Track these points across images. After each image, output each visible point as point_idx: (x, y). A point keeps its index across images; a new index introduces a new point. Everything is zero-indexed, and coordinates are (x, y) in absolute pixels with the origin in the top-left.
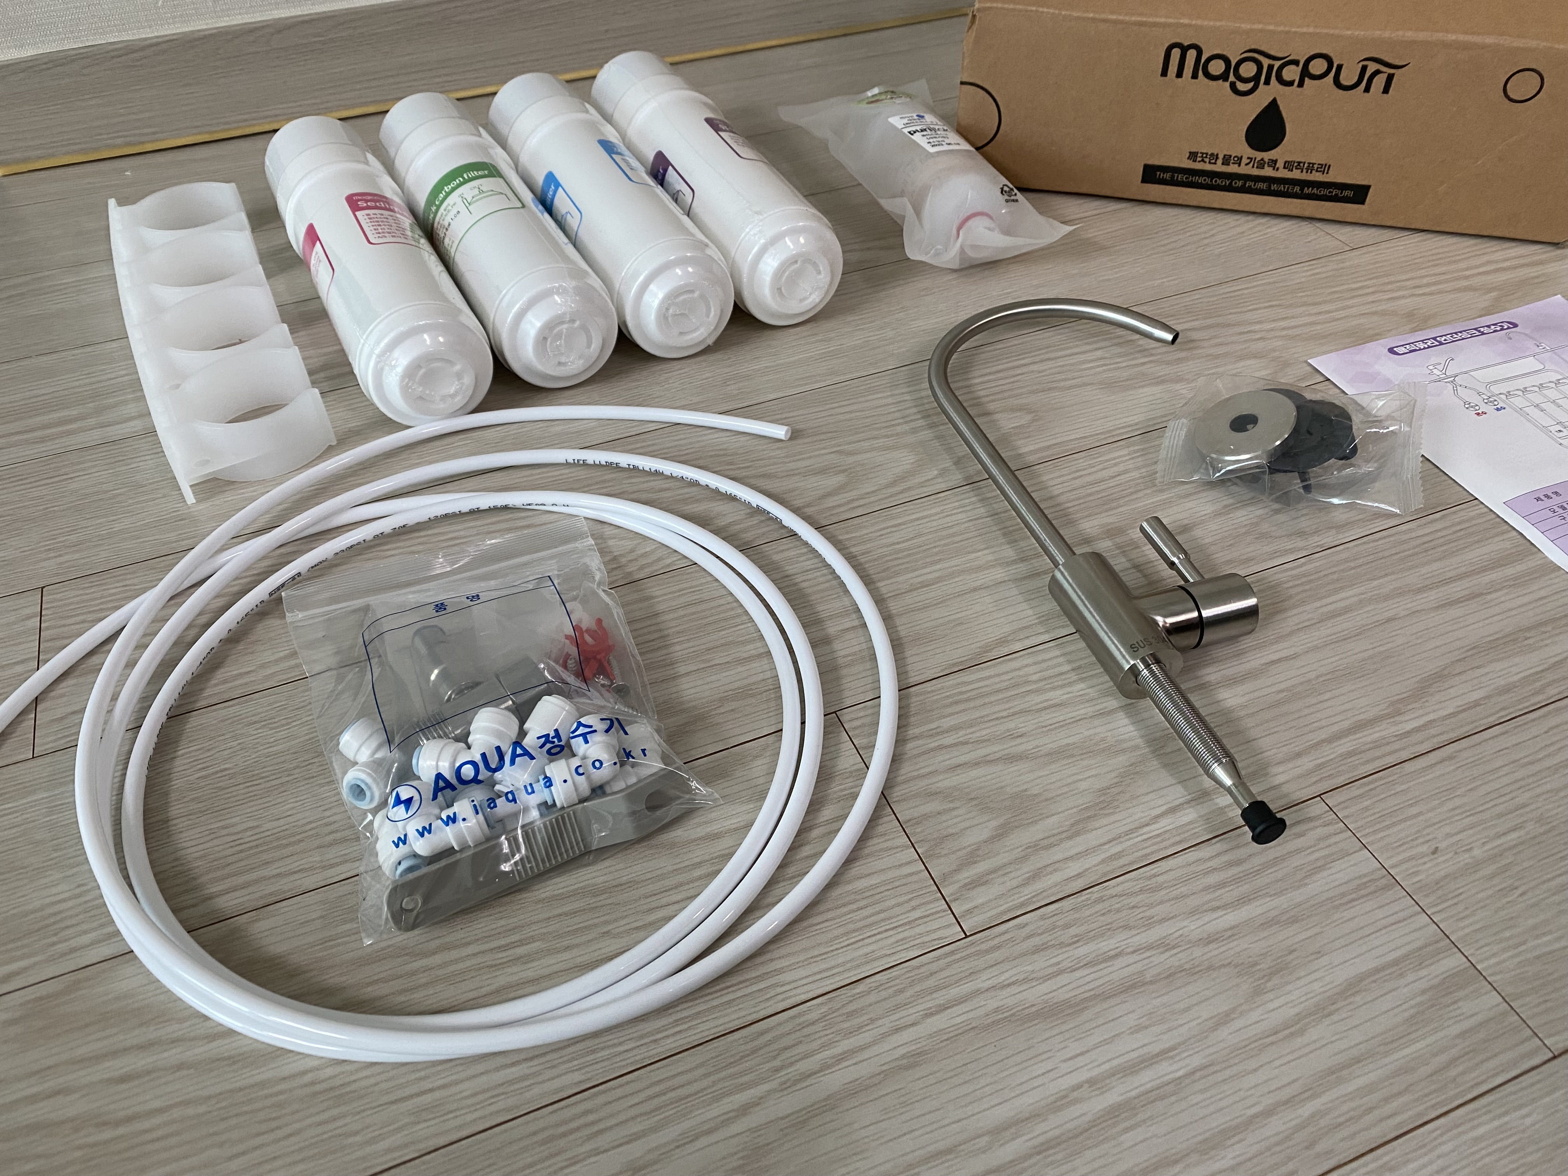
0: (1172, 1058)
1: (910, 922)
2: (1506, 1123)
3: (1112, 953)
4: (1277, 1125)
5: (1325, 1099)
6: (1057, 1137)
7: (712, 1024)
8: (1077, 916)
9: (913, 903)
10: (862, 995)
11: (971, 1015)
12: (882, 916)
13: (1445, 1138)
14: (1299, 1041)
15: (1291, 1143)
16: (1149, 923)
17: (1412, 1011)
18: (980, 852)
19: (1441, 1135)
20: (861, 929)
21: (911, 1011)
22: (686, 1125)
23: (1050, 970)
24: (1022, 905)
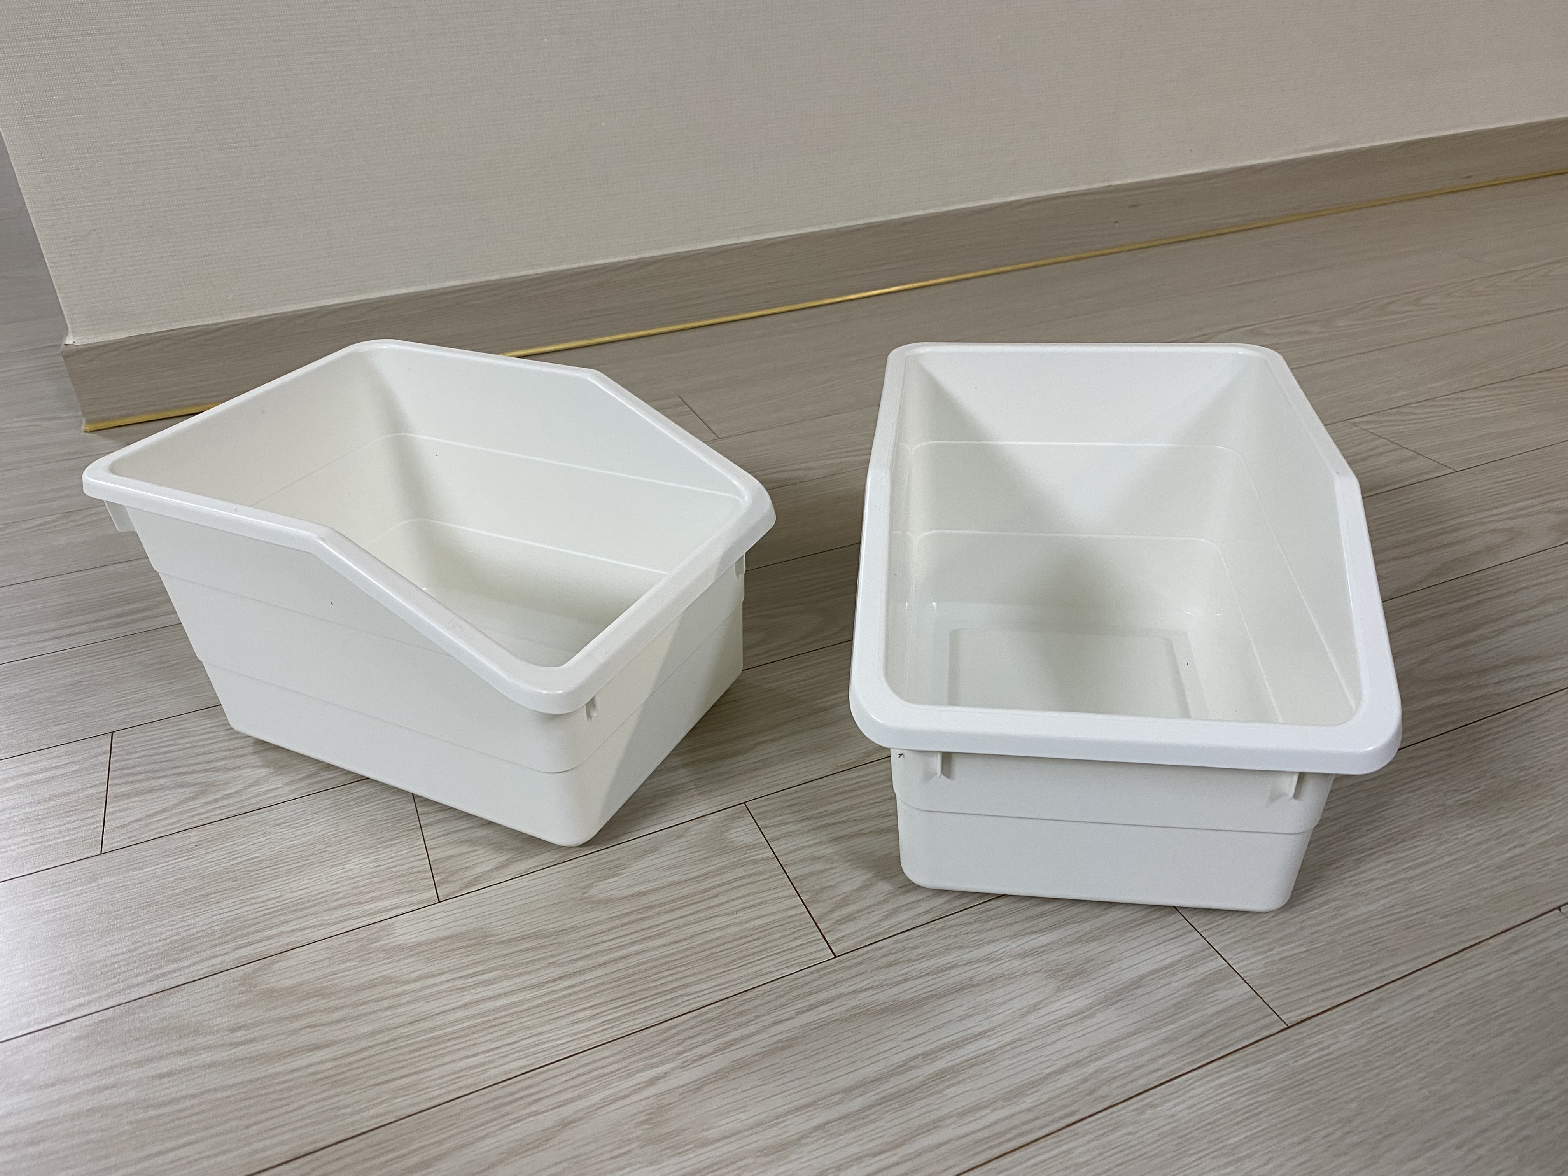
0: (989, 1036)
1: (792, 949)
2: (1245, 1074)
3: (950, 965)
4: (1066, 1080)
5: (1106, 1060)
6: (896, 1093)
7: (630, 1024)
8: (923, 940)
9: (796, 935)
10: (750, 1000)
11: (834, 1011)
12: (770, 945)
13: (1197, 1084)
14: (1089, 1022)
15: (1078, 1091)
16: (980, 944)
17: (1179, 999)
18: (852, 898)
19: (1194, 1082)
20: (753, 954)
21: (789, 1009)
22: (607, 1092)
23: (900, 978)
24: (880, 934)
